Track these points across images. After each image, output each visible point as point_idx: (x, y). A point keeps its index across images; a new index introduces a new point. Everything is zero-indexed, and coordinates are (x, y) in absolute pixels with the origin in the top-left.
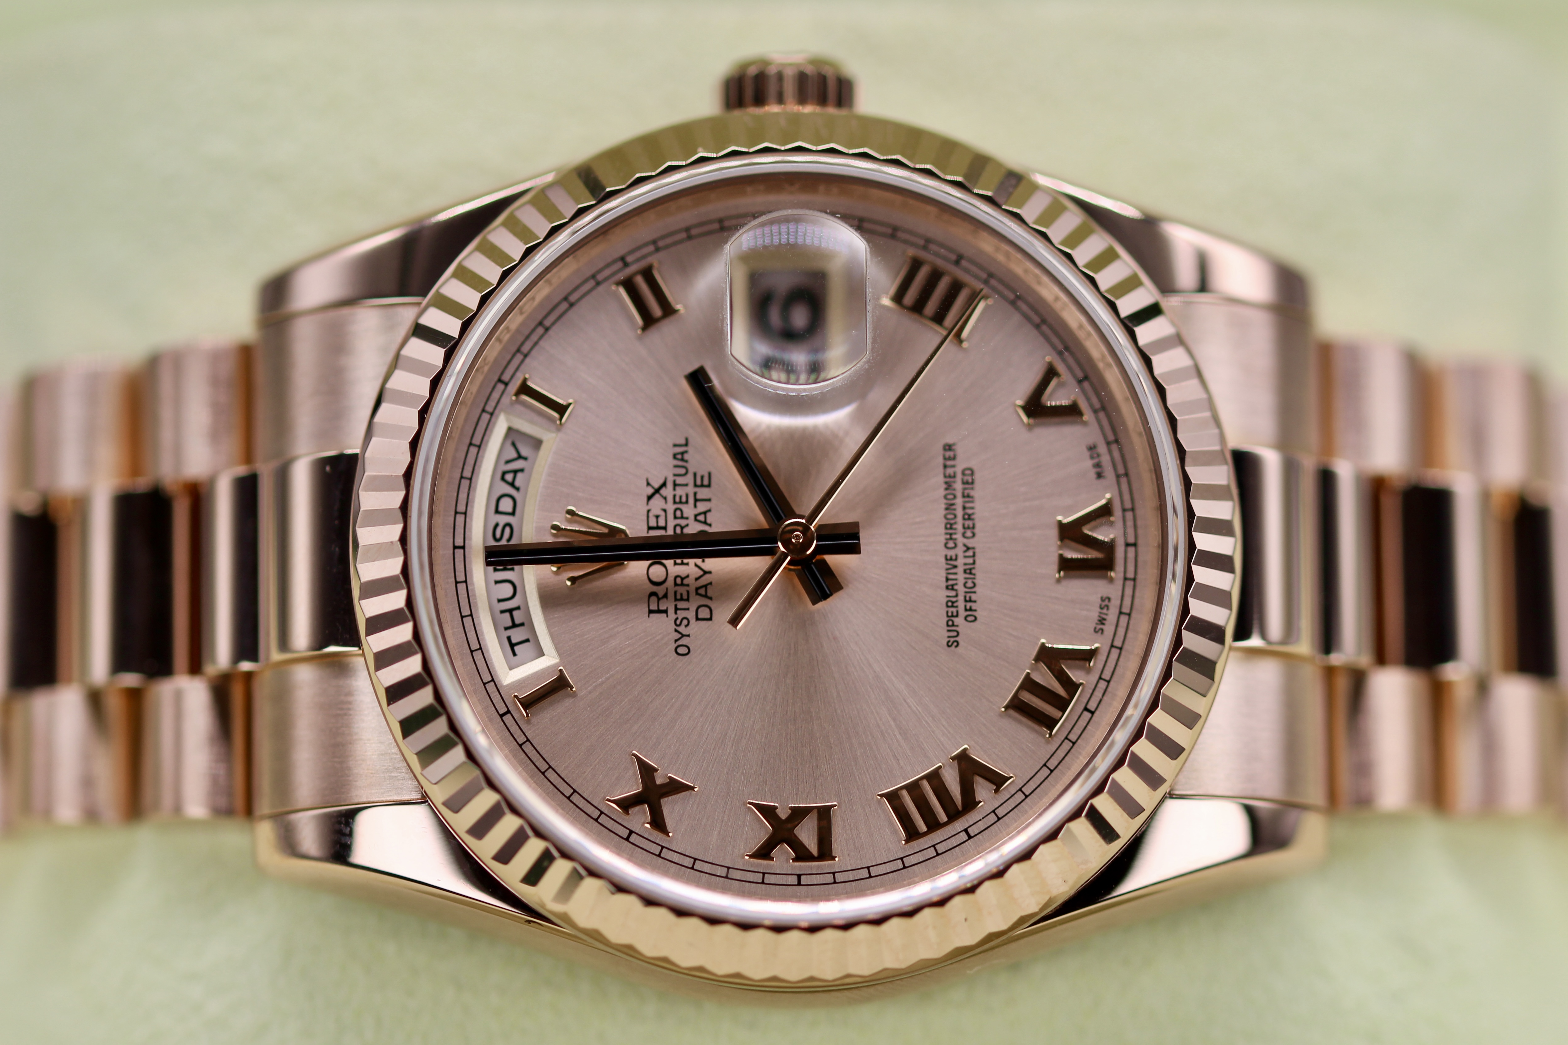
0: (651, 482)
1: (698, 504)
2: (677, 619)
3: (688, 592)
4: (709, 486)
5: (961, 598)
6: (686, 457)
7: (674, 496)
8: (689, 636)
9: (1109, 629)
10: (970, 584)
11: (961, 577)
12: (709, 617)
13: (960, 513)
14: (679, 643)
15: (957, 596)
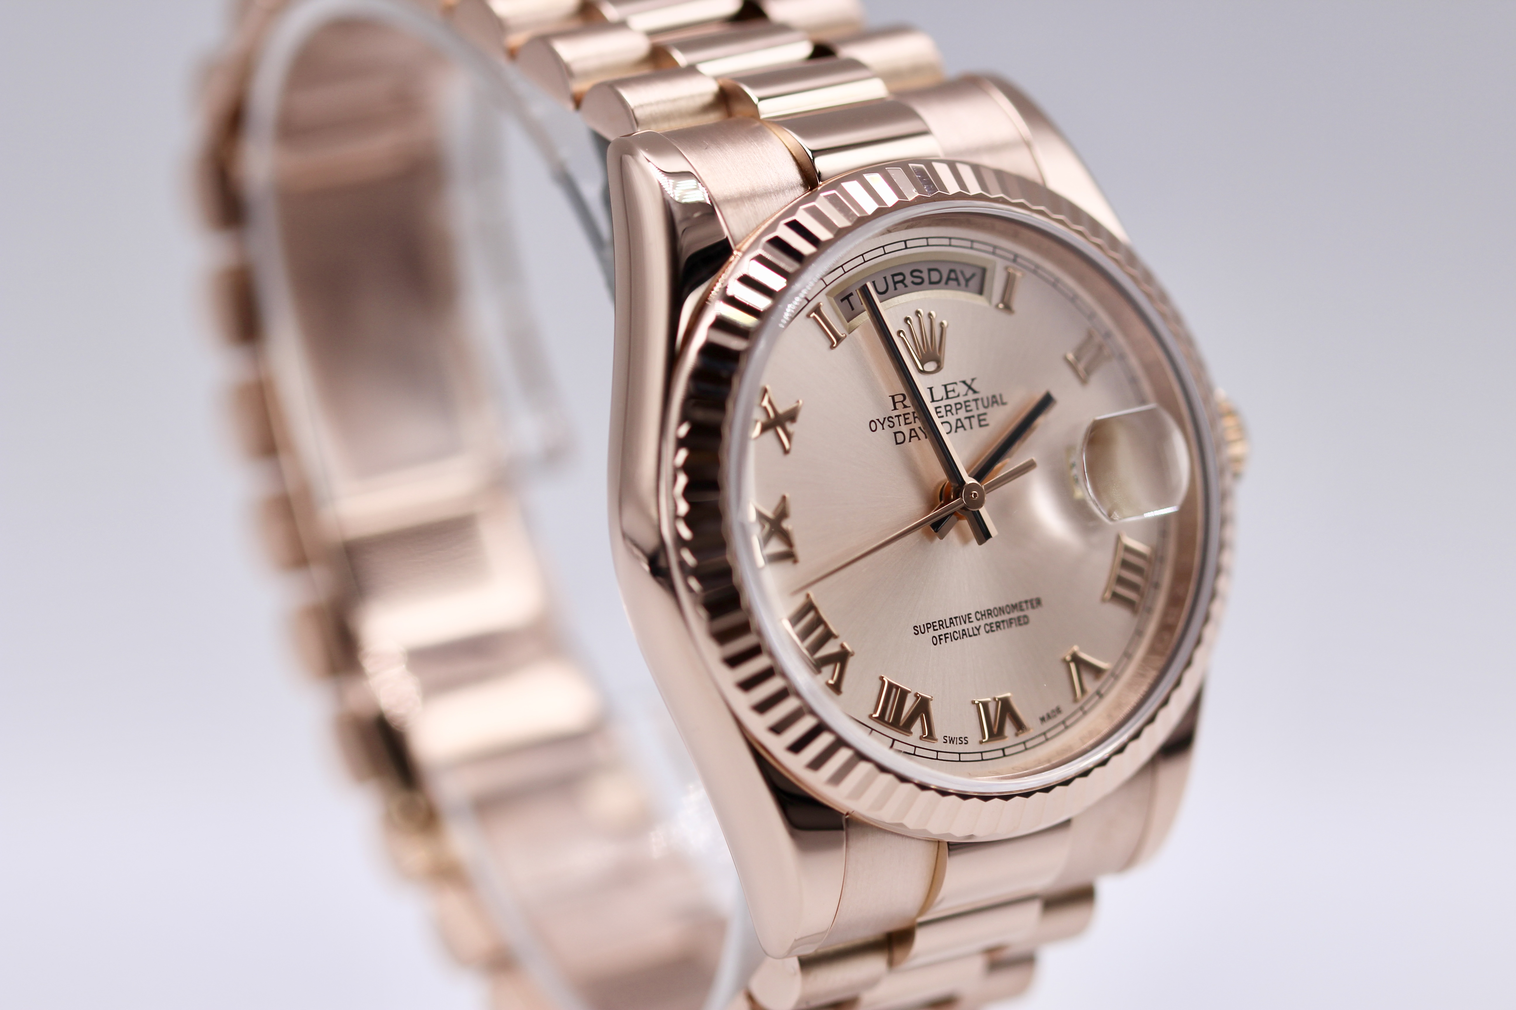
0: (975, 381)
1: (968, 420)
2: (893, 418)
3: (911, 423)
4: (981, 426)
5: (946, 631)
6: (995, 405)
7: (968, 401)
8: (883, 429)
9: (949, 747)
10: (956, 635)
11: (959, 628)
12: (898, 442)
13: (999, 619)
14: (877, 421)
15: (947, 627)
